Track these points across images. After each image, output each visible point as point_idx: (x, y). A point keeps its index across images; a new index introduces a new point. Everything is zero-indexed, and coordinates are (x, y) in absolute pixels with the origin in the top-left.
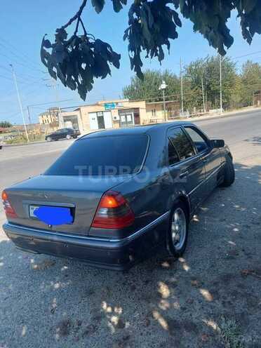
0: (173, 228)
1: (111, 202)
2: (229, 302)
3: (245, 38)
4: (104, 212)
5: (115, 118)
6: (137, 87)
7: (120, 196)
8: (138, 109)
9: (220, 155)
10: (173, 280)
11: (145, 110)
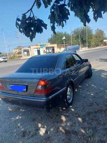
0: (68, 94)
1: (43, 83)
2: (90, 123)
3: (94, 19)
4: (40, 87)
5: (45, 51)
6: (53, 38)
7: (46, 81)
8: (54, 47)
9: (87, 65)
10: (68, 114)
11: (57, 48)
